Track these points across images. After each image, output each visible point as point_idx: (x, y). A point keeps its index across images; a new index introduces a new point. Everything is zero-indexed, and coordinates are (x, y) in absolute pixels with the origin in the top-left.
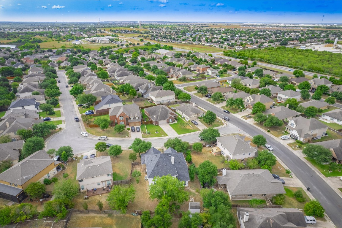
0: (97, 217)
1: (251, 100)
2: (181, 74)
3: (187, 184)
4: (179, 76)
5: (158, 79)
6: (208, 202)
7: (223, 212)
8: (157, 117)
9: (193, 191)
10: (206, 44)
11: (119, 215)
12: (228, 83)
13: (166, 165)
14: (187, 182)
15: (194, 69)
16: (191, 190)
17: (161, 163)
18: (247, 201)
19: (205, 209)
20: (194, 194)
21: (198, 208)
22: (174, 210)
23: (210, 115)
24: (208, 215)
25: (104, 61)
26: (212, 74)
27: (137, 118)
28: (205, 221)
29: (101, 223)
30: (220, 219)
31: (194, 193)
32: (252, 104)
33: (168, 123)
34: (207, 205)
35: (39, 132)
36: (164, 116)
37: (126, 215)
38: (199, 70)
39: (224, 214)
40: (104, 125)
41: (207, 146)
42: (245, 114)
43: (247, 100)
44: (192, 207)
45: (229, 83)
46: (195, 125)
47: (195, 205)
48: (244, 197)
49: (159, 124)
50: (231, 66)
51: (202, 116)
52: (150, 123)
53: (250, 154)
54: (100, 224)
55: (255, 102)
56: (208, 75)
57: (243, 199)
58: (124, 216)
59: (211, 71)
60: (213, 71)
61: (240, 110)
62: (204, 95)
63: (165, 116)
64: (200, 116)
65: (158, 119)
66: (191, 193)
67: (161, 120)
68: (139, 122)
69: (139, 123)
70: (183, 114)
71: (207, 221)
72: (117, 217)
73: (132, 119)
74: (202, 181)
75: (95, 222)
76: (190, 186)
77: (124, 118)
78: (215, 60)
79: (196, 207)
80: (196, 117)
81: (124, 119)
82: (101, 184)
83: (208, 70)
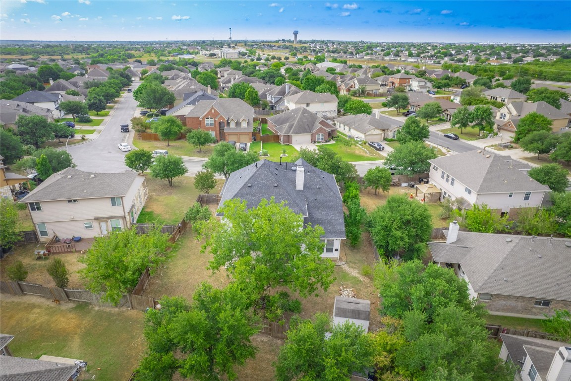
0: (40, 307)
1: (511, 113)
2: (356, 82)
3: (337, 250)
4: (351, 87)
5: (308, 82)
6: (397, 296)
7: (456, 332)
8: (290, 127)
9: (354, 273)
10: (409, 60)
11: (108, 310)
12: (452, 101)
13: (276, 185)
14: (337, 244)
15: (384, 83)
16: (346, 268)
17: (262, 180)
18: (529, 320)
19: (386, 320)
20: (356, 282)
21: (362, 316)
22: (279, 312)
23: (414, 125)
24: (396, 340)
25: (219, 71)
26: (419, 88)
27: (244, 125)
28: (383, 359)
29: (41, 327)
30: (450, 358)
31: (354, 278)
32: (514, 121)
33: (315, 142)
34: (392, 305)
35: (28, 133)
36: (306, 127)
37: (129, 313)
38: (393, 83)
39: (461, 339)
40: (167, 129)
41: (404, 185)
42: (497, 143)
43: (502, 114)
44: (342, 313)
45: (454, 101)
46: (377, 149)
47: (352, 307)
48: (519, 308)
49: (293, 143)
50: (458, 80)
51: (394, 137)
52: (274, 140)
53: (527, 198)
54: (37, 327)
55: (523, 116)
56: (412, 90)
57: (518, 312)
58: (119, 314)
59: (417, 83)
60: (422, 84)
61: (484, 135)
62: (402, 111)
63: (309, 126)
64: (390, 135)
65: (292, 131)
66: (345, 276)
67: (297, 132)
68: (248, 134)
69: (247, 136)
70: (352, 130)
71: (392, 362)
72: (100, 315)
73: (233, 125)
74: (383, 243)
75: (27, 320)
76: (344, 259)
77: (215, 121)
78: (425, 72)
79: (356, 314)
80: (379, 137)
81: (215, 125)
82: (95, 225)
83: (411, 83)
